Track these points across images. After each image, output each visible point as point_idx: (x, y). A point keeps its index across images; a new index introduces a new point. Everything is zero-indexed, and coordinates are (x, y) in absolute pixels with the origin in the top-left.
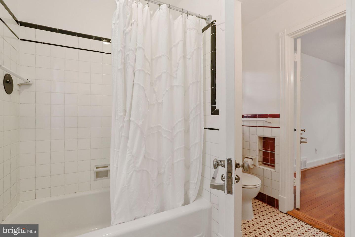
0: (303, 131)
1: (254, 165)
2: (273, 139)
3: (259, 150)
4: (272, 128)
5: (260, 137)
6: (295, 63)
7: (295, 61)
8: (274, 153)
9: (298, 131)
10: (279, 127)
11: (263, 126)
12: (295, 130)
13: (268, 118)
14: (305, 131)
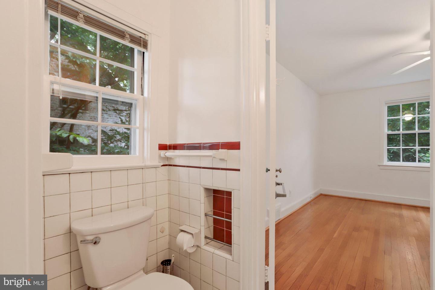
0: (278, 172)
1: (198, 246)
2: (229, 194)
3: (206, 215)
4: (228, 171)
5: (207, 190)
6: (268, 43)
7: (267, 39)
8: (231, 223)
9: (273, 172)
10: (239, 170)
11: (211, 167)
12: (268, 170)
13: (220, 150)
14: (281, 172)
